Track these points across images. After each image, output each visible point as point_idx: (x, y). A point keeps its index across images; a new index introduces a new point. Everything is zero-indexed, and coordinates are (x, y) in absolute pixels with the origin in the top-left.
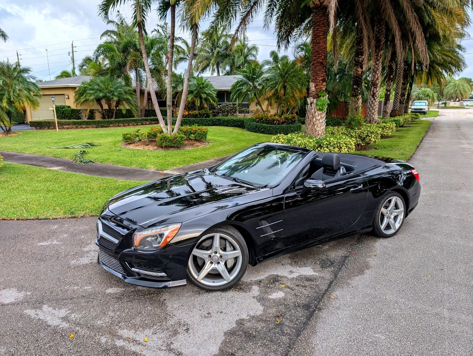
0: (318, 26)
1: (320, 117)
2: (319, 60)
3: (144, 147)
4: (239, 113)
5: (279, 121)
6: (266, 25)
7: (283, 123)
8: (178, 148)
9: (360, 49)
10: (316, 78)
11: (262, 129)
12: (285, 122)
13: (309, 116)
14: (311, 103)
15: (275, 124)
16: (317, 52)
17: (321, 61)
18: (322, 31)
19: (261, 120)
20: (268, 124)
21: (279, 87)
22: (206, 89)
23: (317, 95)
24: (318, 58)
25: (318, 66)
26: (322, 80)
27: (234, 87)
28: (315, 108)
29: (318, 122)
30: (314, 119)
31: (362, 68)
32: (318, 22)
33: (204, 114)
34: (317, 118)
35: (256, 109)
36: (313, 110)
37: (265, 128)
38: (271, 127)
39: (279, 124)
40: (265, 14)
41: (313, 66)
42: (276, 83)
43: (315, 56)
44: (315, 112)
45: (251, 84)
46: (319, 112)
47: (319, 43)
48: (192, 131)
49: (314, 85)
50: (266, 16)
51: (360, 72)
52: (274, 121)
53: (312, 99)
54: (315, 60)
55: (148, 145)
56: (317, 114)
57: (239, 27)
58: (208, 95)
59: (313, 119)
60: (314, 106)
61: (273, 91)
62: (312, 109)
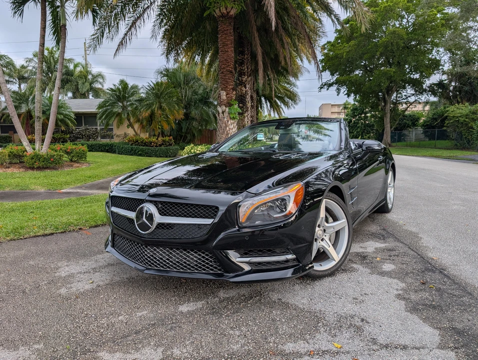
0: (226, 34)
1: (232, 126)
2: (229, 68)
3: (5, 170)
4: (101, 138)
5: (156, 143)
6: (154, 36)
7: (160, 145)
8: (54, 169)
9: (242, 70)
10: (227, 87)
11: (139, 151)
12: (163, 144)
13: (222, 125)
14: (223, 112)
15: (153, 146)
16: (226, 60)
17: (231, 69)
18: (229, 40)
19: (136, 142)
20: (144, 146)
21: (155, 107)
22: (63, 109)
23: (228, 103)
24: (227, 67)
25: (228, 74)
26: (232, 89)
27: (100, 107)
28: (227, 117)
29: (231, 131)
30: (228, 129)
31: (246, 88)
32: (225, 31)
33: (60, 139)
34: (230, 127)
35: (123, 133)
36: (226, 119)
37: (142, 150)
38: (149, 149)
39: (156, 146)
40: (153, 24)
41: (223, 74)
42: (153, 104)
43: (224, 64)
44: (228, 121)
45: (121, 104)
46: (232, 121)
47: (227, 51)
48: (69, 150)
49: (225, 94)
50: (154, 26)
51: (244, 91)
52: (151, 143)
53: (224, 108)
54: (224, 68)
55: (9, 167)
56: (229, 123)
57: (128, 32)
58: (65, 116)
59: (226, 128)
60: (226, 114)
61: (149, 111)
62: (224, 118)
